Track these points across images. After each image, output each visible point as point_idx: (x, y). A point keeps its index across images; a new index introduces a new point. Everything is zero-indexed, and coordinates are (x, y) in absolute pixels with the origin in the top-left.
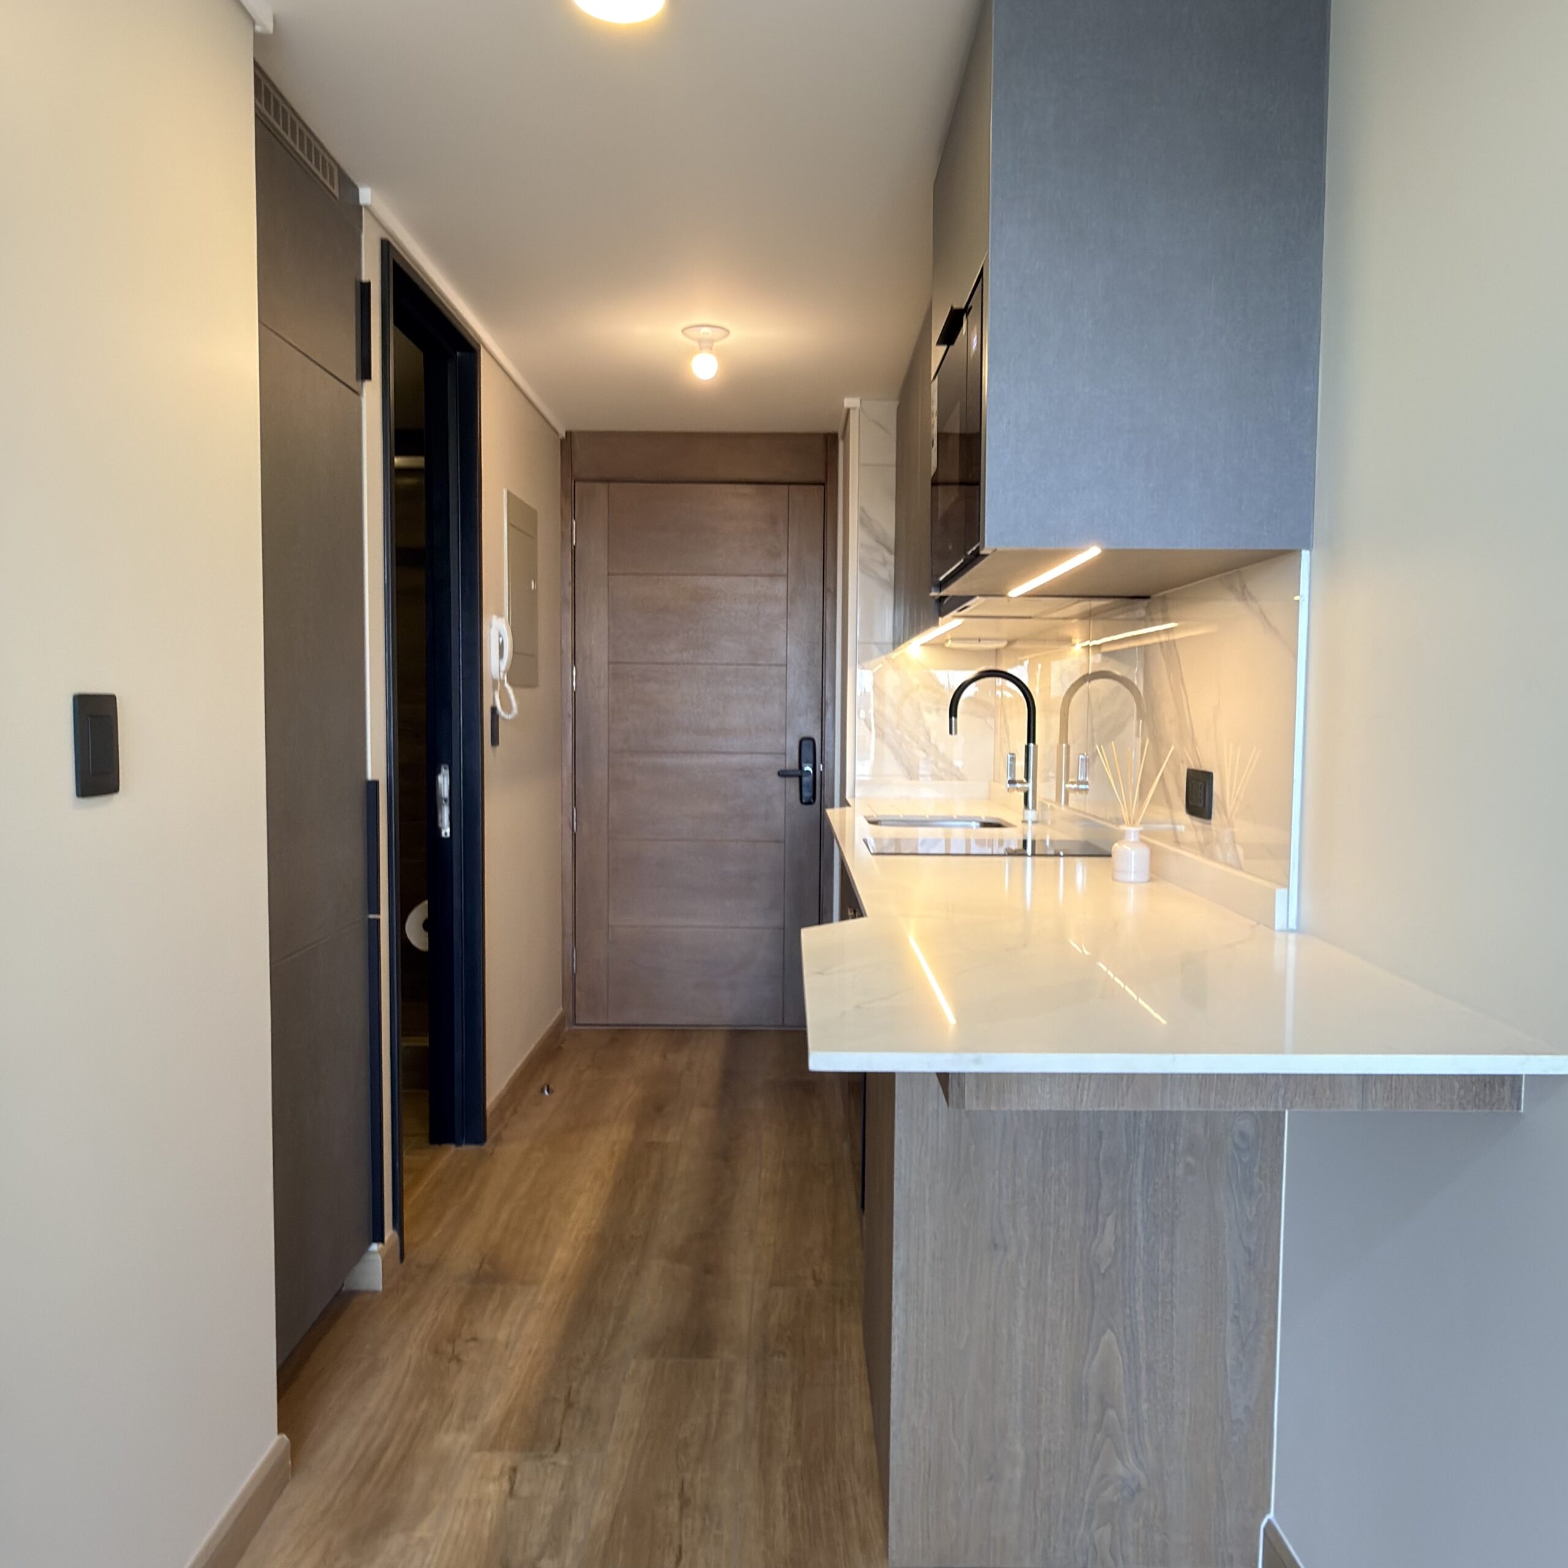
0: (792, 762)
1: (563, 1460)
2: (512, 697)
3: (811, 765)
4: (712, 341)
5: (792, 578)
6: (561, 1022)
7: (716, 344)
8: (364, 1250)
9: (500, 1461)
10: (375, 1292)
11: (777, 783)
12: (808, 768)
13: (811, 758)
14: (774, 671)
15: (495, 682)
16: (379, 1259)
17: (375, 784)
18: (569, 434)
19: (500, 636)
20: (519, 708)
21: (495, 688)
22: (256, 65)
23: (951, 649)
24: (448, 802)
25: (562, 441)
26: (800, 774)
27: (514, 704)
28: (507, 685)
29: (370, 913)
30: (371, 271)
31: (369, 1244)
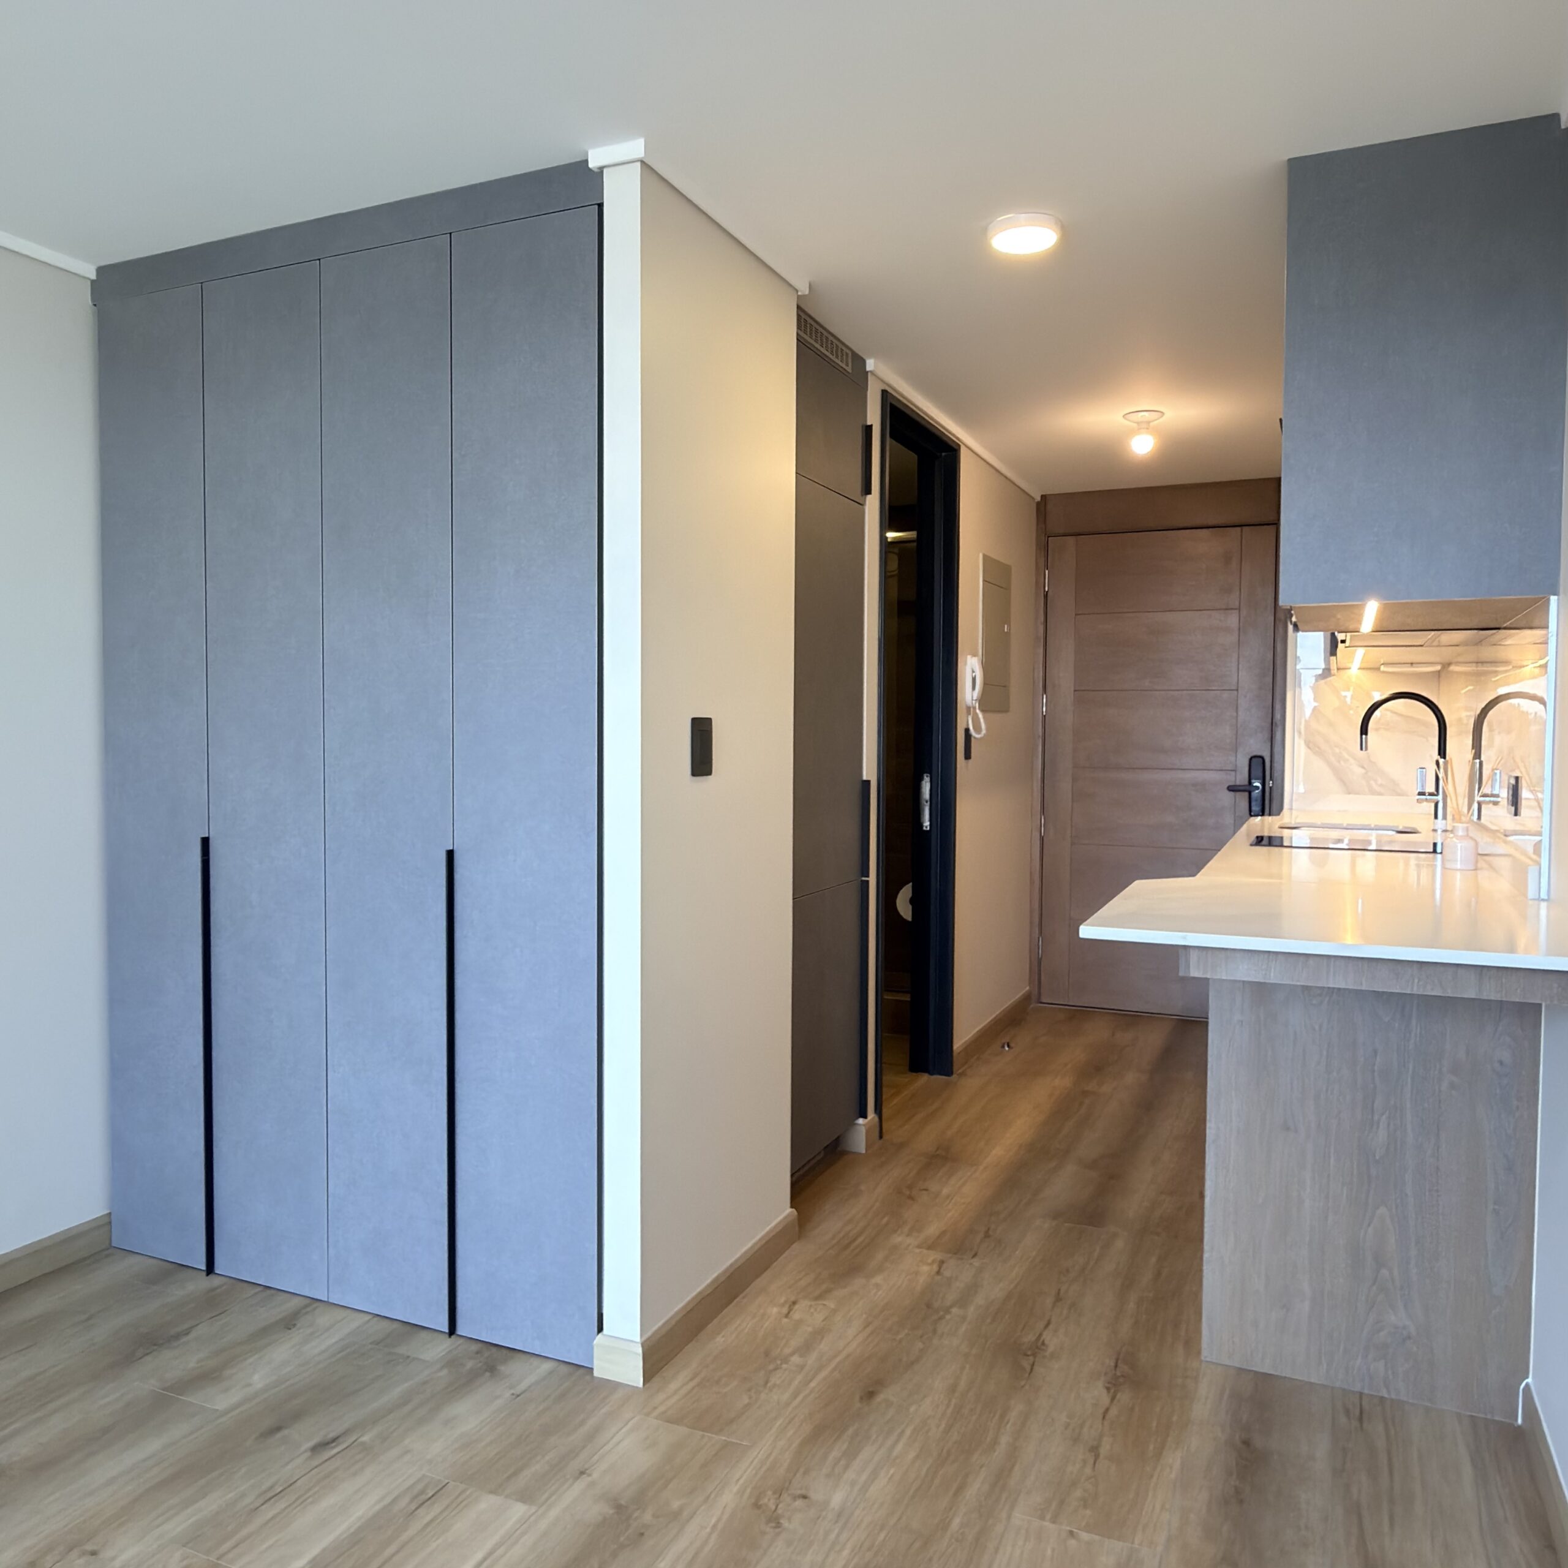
0: (1242, 778)
1: (976, 1262)
2: (982, 720)
3: (1260, 781)
4: (1149, 422)
5: (1244, 612)
6: (1027, 998)
7: (1152, 424)
8: (852, 1124)
9: (934, 1256)
10: (860, 1154)
11: (1227, 798)
12: (1257, 784)
13: (1261, 775)
14: (1226, 695)
15: (968, 709)
16: (863, 1130)
17: (868, 782)
18: (1044, 497)
19: (973, 672)
20: (987, 729)
21: (968, 712)
22: (798, 307)
23: (1384, 672)
24: (929, 803)
25: (1038, 504)
26: (1248, 789)
27: (983, 726)
28: (978, 711)
29: (863, 876)
30: (874, 417)
31: (857, 1118)
